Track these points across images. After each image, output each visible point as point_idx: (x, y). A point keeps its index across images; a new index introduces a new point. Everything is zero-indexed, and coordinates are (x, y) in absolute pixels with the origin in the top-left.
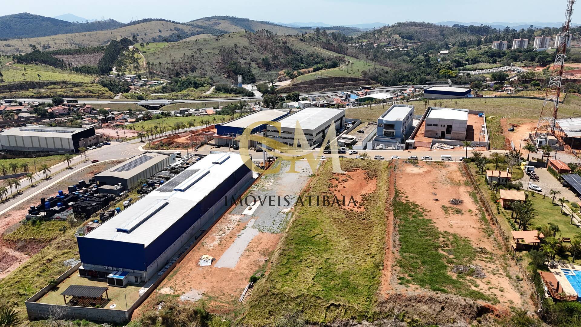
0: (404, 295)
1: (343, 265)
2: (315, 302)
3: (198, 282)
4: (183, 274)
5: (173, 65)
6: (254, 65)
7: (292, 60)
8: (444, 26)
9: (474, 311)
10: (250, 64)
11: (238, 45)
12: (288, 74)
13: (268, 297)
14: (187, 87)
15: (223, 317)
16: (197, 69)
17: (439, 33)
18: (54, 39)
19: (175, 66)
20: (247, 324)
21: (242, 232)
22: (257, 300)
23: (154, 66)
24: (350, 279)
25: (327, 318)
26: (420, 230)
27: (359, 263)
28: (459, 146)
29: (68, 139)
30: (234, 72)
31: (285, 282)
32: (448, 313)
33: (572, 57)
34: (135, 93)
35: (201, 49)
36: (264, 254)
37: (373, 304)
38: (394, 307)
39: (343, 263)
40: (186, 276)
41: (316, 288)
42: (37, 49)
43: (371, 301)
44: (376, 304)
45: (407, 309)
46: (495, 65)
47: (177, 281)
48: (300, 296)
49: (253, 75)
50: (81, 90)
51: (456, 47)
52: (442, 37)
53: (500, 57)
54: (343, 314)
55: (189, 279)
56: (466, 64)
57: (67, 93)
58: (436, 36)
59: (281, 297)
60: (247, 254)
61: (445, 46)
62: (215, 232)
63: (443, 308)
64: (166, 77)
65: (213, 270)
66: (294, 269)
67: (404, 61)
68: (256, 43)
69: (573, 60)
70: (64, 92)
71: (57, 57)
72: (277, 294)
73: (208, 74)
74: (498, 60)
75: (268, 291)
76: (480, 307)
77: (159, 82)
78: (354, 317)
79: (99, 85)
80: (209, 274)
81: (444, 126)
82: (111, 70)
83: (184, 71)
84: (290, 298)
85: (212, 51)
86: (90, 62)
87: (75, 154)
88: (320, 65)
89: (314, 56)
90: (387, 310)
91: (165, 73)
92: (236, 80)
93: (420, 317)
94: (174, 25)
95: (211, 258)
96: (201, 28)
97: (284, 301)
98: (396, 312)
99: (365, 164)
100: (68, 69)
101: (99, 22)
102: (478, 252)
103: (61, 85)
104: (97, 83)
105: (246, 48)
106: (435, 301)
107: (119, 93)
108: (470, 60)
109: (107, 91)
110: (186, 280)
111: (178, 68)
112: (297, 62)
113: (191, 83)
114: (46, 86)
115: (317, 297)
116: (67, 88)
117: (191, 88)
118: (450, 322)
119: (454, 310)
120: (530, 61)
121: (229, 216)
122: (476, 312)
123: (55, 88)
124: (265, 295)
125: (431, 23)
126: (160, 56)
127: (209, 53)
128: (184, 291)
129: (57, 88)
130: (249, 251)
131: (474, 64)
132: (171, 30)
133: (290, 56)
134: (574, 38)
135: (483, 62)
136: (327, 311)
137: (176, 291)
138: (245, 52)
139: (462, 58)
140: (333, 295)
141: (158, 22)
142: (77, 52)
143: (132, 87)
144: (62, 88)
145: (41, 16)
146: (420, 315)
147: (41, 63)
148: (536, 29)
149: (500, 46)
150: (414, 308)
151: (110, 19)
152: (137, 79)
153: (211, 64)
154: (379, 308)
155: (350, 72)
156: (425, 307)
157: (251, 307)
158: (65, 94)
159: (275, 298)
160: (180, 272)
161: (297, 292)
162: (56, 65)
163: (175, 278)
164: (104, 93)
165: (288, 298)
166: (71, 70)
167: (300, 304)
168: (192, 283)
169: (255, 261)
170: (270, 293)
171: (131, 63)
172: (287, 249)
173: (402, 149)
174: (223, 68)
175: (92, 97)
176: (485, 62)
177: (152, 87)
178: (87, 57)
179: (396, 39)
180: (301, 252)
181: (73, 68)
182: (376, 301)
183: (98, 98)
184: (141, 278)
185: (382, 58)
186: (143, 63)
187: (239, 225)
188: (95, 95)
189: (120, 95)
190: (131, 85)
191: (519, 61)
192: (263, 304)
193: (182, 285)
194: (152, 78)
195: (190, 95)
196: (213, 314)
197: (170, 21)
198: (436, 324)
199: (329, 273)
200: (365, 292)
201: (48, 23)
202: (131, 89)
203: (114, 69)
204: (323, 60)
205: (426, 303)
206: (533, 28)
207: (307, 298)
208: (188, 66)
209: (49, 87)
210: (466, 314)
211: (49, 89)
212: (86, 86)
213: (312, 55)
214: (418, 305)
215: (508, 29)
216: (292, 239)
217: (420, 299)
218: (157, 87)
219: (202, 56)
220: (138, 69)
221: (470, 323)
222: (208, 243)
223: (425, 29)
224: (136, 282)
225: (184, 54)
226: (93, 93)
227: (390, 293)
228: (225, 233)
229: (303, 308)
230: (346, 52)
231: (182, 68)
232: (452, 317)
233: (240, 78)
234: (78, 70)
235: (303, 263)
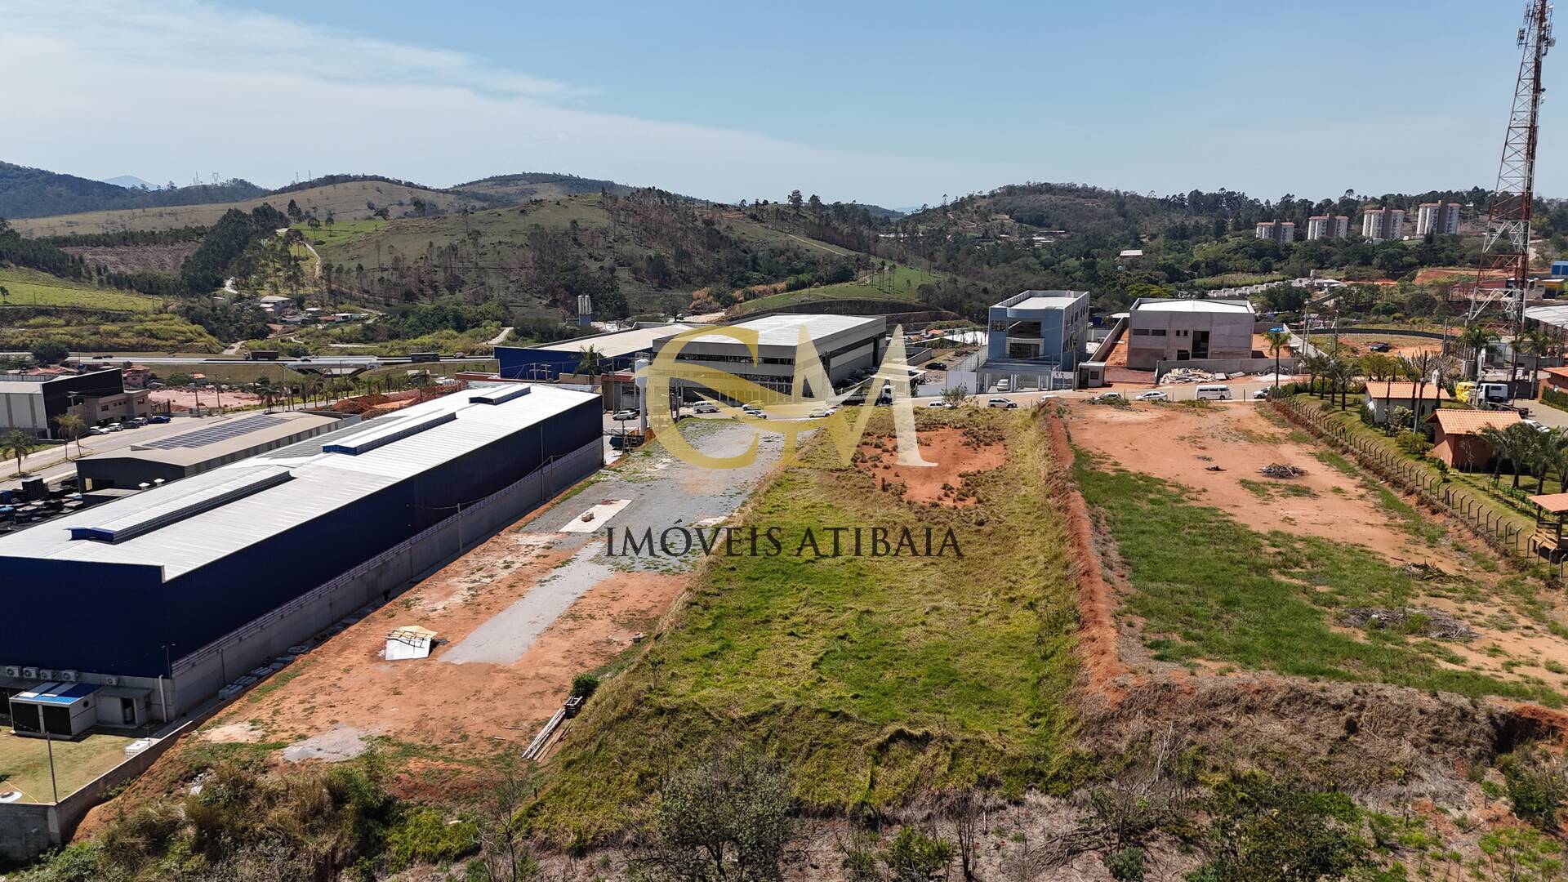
0: (1187, 689)
1: (924, 628)
2: (827, 734)
3: (366, 706)
4: (314, 684)
5: (396, 273)
6: (623, 274)
7: (729, 262)
8: (1125, 193)
9: (1482, 730)
10: (612, 270)
11: (581, 225)
12: (718, 297)
13: (636, 724)
14: (434, 328)
15: (449, 811)
16: (463, 282)
17: (1113, 210)
18: (70, 224)
19: (403, 276)
20: (546, 831)
21: (555, 572)
22: (591, 740)
23: (343, 275)
24: (958, 665)
25: (878, 788)
26: (1187, 530)
27: (982, 622)
28: (1241, 373)
29: (31, 395)
30: (568, 288)
31: (706, 675)
32: (1376, 745)
33: (1469, 254)
34: (282, 341)
35: (479, 233)
36: (630, 625)
37: (1062, 732)
38: (1151, 733)
39: (923, 623)
40: (322, 688)
41: (829, 691)
42: (10, 227)
43: (1050, 723)
44: (1075, 728)
45: (1203, 739)
46: (1269, 277)
47: (286, 704)
48: (766, 713)
49: (622, 297)
50: (125, 330)
51: (1161, 240)
52: (1121, 219)
53: (1280, 259)
54: (944, 769)
55: (336, 696)
56: (1193, 277)
57: (82, 337)
58: (1107, 217)
59: (688, 721)
60: (570, 624)
61: (1132, 241)
62: (457, 573)
63: (1352, 727)
64: (376, 305)
65: (433, 669)
66: (742, 643)
67: (1027, 268)
68: (631, 220)
69: (1471, 262)
70: (72, 335)
71: (69, 250)
72: (674, 711)
73: (496, 295)
74: (1275, 266)
75: (640, 703)
76: (1503, 716)
77: (356, 316)
78: (991, 780)
79: (177, 318)
80: (414, 681)
81: (1186, 333)
82: (221, 284)
83: (428, 288)
84: (725, 722)
85: (509, 240)
86: (162, 266)
87: (50, 443)
88: (804, 277)
89: (790, 254)
90: (1122, 746)
91: (374, 295)
92: (574, 311)
93: (1262, 766)
94: (411, 193)
95: (432, 634)
96: (484, 201)
97: (703, 734)
98: (1160, 749)
99: (962, 415)
100: (95, 281)
101: (204, 186)
102: (1414, 575)
103: (67, 316)
104: (174, 312)
105: (604, 233)
106: (1317, 703)
107: (236, 341)
108: (1203, 265)
109: (200, 335)
110: (320, 698)
111: (410, 282)
112: (742, 269)
113: (445, 318)
114: (23, 318)
115: (834, 715)
116: (83, 324)
117: (445, 331)
118: (1392, 776)
119: (1400, 734)
120: (1360, 265)
121: (513, 537)
122: (1488, 735)
123: (48, 325)
124: (630, 715)
125: (1090, 186)
126: (362, 252)
127: (500, 243)
128: (304, 732)
129: (55, 326)
130: (575, 618)
131: (1214, 275)
132: (401, 204)
133: (724, 254)
134: (1463, 218)
135: (1237, 271)
136: (878, 764)
137: (274, 732)
138: (601, 242)
139: (1180, 263)
140: (899, 709)
141: (368, 183)
142: (125, 239)
143: (278, 327)
144: (68, 324)
145: (43, 172)
146: (1257, 756)
147: (17, 264)
148: (1362, 200)
149: (1276, 232)
150: (1233, 732)
151: (235, 180)
152: (293, 307)
153: (504, 270)
154: (1089, 740)
155: (886, 289)
156: (1277, 728)
157: (569, 764)
158: (76, 341)
159: (665, 727)
160: (302, 677)
161: (755, 701)
162: (59, 270)
163: (278, 694)
164: (191, 340)
165: (717, 722)
166: (101, 282)
167: (765, 740)
168: (345, 708)
169: (595, 643)
170: (646, 710)
171: (279, 270)
172: (713, 591)
173: (1069, 388)
174: (539, 281)
175: (156, 348)
176: (1243, 272)
177: (334, 327)
178: (151, 253)
179: (1003, 225)
180: (768, 598)
181: (109, 277)
182: (1073, 721)
183: (173, 350)
184: (148, 705)
185: (969, 261)
186: (314, 267)
187: (545, 556)
188: (164, 343)
189: (237, 346)
190: (275, 322)
191: (1332, 266)
192: (615, 750)
193: (300, 715)
194: (335, 307)
195: (441, 347)
196: (411, 801)
197: (400, 182)
198: (1335, 788)
199: (876, 649)
200: (1021, 700)
201: (63, 190)
202: (272, 331)
203: (228, 283)
204: (814, 263)
205: (1277, 712)
206: (1354, 197)
207: (797, 721)
208: (440, 276)
209: (31, 322)
210: (1450, 743)
211: (29, 326)
212: (141, 321)
213: (782, 253)
214: (1245, 721)
215: (1288, 202)
216: (734, 569)
217: (1253, 700)
218: (347, 329)
219: (480, 250)
220: (297, 282)
221: (1473, 778)
222: (424, 602)
223: (1077, 201)
224: (126, 722)
225: (431, 244)
226: (157, 338)
227: (1130, 684)
228: (491, 576)
229: (780, 756)
230: (872, 249)
231: (423, 282)
232: (1395, 759)
233: (584, 303)
234: (120, 283)
235: (777, 625)
